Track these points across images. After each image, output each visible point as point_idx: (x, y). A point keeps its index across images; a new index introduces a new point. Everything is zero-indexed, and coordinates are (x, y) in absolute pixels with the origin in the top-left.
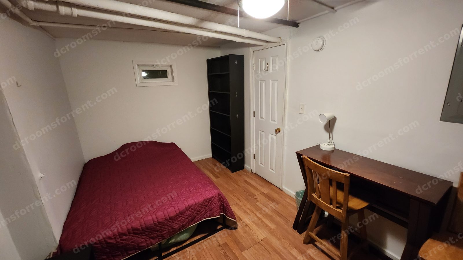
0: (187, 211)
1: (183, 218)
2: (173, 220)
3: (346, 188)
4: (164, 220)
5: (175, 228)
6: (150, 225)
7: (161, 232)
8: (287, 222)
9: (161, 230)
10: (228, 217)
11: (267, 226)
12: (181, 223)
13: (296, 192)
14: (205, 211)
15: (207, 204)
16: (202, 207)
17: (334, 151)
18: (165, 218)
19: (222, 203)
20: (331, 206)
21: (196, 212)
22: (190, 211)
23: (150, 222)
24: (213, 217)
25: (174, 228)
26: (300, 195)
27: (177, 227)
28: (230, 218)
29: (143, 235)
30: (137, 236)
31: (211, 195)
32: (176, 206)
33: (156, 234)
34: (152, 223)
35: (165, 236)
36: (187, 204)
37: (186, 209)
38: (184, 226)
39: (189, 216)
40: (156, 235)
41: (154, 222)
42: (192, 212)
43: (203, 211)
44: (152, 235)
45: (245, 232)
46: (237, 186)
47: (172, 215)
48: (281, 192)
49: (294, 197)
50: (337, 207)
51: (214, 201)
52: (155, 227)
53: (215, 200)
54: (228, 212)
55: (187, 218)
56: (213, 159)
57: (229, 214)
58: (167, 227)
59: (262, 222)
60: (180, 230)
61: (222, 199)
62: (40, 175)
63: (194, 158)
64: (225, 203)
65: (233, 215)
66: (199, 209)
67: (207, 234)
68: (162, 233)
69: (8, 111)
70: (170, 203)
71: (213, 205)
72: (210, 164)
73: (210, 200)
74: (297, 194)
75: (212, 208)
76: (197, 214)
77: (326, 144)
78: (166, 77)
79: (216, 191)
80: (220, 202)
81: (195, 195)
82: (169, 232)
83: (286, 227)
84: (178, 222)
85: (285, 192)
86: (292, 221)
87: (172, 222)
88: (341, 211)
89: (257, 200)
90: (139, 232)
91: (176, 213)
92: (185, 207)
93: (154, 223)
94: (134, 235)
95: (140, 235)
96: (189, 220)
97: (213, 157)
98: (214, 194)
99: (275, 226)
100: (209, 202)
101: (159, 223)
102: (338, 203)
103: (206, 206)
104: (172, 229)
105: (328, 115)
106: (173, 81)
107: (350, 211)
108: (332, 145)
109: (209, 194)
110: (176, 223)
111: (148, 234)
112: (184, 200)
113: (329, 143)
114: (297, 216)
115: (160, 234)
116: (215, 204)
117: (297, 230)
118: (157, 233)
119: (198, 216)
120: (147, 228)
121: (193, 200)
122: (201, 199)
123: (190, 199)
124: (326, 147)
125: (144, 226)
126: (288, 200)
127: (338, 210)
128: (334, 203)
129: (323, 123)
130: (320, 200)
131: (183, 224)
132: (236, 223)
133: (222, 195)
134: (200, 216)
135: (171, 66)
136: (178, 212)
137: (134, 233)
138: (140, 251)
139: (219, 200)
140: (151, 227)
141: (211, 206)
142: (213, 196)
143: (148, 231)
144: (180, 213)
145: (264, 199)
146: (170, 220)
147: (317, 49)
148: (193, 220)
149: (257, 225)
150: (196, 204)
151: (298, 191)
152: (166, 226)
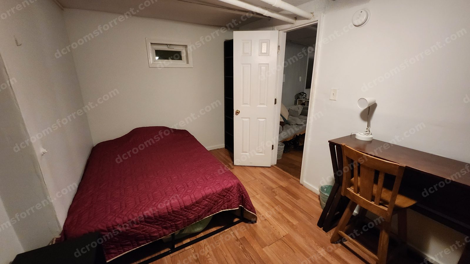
0: (204, 201)
1: (199, 208)
2: (188, 209)
3: (397, 184)
4: (179, 209)
5: (191, 219)
6: (164, 213)
7: (175, 222)
8: (310, 218)
9: (175, 220)
10: (247, 210)
11: (289, 222)
12: (197, 213)
13: (320, 186)
14: (224, 202)
15: (225, 194)
16: (220, 198)
17: (371, 142)
18: (180, 207)
19: (242, 194)
20: (373, 203)
21: (213, 202)
22: (207, 201)
23: (163, 211)
24: (231, 209)
25: (189, 218)
26: (325, 190)
27: (192, 217)
28: (249, 211)
29: (155, 225)
30: (149, 225)
31: (230, 185)
32: (193, 195)
33: (170, 223)
34: (166, 211)
35: (179, 227)
36: (203, 193)
37: (204, 198)
38: (199, 217)
39: (206, 206)
40: (169, 225)
41: (168, 210)
42: (209, 202)
43: (221, 202)
44: (165, 225)
45: (265, 227)
46: (253, 179)
47: (188, 204)
48: (301, 186)
49: (318, 193)
50: (380, 204)
51: (232, 192)
52: (169, 216)
53: (235, 191)
54: (248, 204)
55: (204, 208)
57: (248, 207)
58: (182, 217)
59: (283, 217)
60: (195, 221)
61: (241, 190)
62: (42, 150)
64: (244, 195)
65: (252, 209)
66: (217, 199)
67: (223, 227)
68: (176, 223)
70: (185, 191)
71: (232, 196)
72: (223, 155)
73: (228, 190)
74: (322, 189)
75: (231, 199)
76: (214, 204)
77: (363, 134)
78: (180, 59)
79: (235, 181)
80: (239, 193)
81: (213, 184)
82: (183, 222)
83: (310, 223)
84: (194, 212)
85: (306, 186)
86: (317, 218)
87: (187, 212)
88: (386, 209)
89: (276, 194)
90: (151, 221)
91: (192, 203)
92: (202, 196)
93: (168, 212)
94: (146, 224)
95: (153, 224)
96: (205, 211)
98: (233, 184)
99: (297, 222)
100: (227, 193)
101: (173, 211)
102: (381, 200)
103: (224, 196)
104: (188, 219)
105: (370, 100)
106: (188, 63)
107: (397, 209)
108: (369, 135)
109: (227, 184)
110: (191, 213)
111: (161, 224)
112: (201, 189)
113: (367, 133)
114: (322, 213)
115: (174, 224)
116: (234, 194)
117: (322, 228)
118: (172, 223)
119: (215, 207)
120: (160, 217)
121: (211, 189)
122: (219, 189)
123: (207, 188)
124: (362, 136)
125: (157, 215)
126: (310, 195)
127: (381, 207)
128: (377, 199)
129: (361, 109)
130: (358, 195)
131: (199, 214)
132: (256, 218)
133: (241, 186)
134: (218, 206)
135: (186, 46)
136: (194, 201)
137: (146, 222)
138: (151, 242)
139: (238, 191)
140: (164, 216)
141: (229, 196)
142: (232, 186)
143: (161, 221)
144: (197, 202)
145: (284, 194)
146: (186, 210)
148: (209, 211)
149: (277, 220)
150: (213, 194)
152: (181, 215)
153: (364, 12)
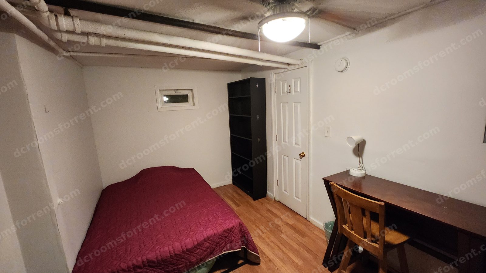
0: (205, 242)
1: (201, 251)
2: (190, 252)
3: (382, 219)
4: (180, 252)
5: (192, 262)
6: (166, 257)
7: (177, 265)
8: (316, 257)
9: (177, 264)
10: (250, 251)
11: (293, 262)
12: (199, 256)
13: (325, 223)
14: (226, 243)
15: (227, 235)
16: (222, 239)
17: (365, 177)
18: (182, 250)
19: (244, 234)
20: (366, 240)
21: (215, 244)
22: (208, 243)
23: (166, 254)
24: (233, 250)
25: (192, 261)
26: (330, 226)
27: (194, 260)
28: (252, 252)
29: (159, 269)
30: (152, 269)
31: (231, 225)
32: (194, 237)
33: (172, 267)
34: (168, 254)
35: (181, 271)
36: (205, 235)
37: (205, 240)
38: (202, 260)
39: (208, 248)
40: (172, 269)
41: (170, 254)
42: (211, 244)
43: (223, 243)
44: (167, 269)
45: (269, 269)
46: (259, 216)
47: (189, 247)
48: (308, 223)
49: (323, 229)
50: (372, 241)
51: (234, 232)
52: (171, 260)
53: (236, 231)
54: (250, 244)
55: (205, 251)
56: (234, 185)
57: (251, 247)
58: (184, 260)
59: (288, 257)
60: (197, 263)
61: (243, 230)
62: (59, 200)
63: (213, 185)
64: (247, 234)
65: (255, 249)
66: (218, 240)
67: (226, 270)
68: (178, 267)
69: (35, 135)
70: (188, 233)
71: (233, 236)
72: (231, 191)
73: (230, 231)
74: (326, 225)
75: (232, 239)
76: (216, 246)
77: (356, 169)
78: (187, 101)
79: (237, 221)
80: (241, 233)
81: (215, 224)
82: (186, 265)
83: (315, 263)
84: (195, 255)
85: (313, 223)
86: (322, 256)
87: (189, 255)
88: (377, 246)
89: (282, 232)
90: (154, 265)
91: (194, 245)
92: (203, 238)
93: (171, 256)
94: (149, 268)
95: (155, 268)
96: (207, 253)
97: (234, 183)
98: (234, 224)
99: (302, 262)
100: (229, 233)
101: (175, 255)
102: (373, 236)
103: (226, 237)
104: (190, 262)
105: (357, 138)
106: (194, 105)
107: (388, 246)
108: (362, 170)
109: (229, 224)
110: (193, 256)
111: (163, 268)
112: (203, 230)
113: (360, 169)
114: (327, 251)
115: (176, 267)
116: (235, 235)
118: (174, 266)
119: (218, 249)
120: (163, 260)
121: (212, 230)
122: (220, 230)
123: (209, 229)
124: (356, 173)
125: (160, 258)
126: (316, 232)
127: (374, 244)
128: (369, 235)
129: (352, 146)
130: (353, 232)
131: (201, 257)
132: (258, 258)
133: (243, 226)
134: (220, 248)
135: (192, 90)
136: (196, 243)
137: (149, 266)
139: (240, 231)
140: (166, 259)
141: (231, 237)
142: (234, 226)
143: (164, 264)
144: (198, 245)
145: (290, 232)
146: (187, 253)
147: (341, 70)
148: (211, 253)
149: (282, 260)
150: (215, 235)
151: (327, 221)
152: (183, 259)
153: (343, 60)
